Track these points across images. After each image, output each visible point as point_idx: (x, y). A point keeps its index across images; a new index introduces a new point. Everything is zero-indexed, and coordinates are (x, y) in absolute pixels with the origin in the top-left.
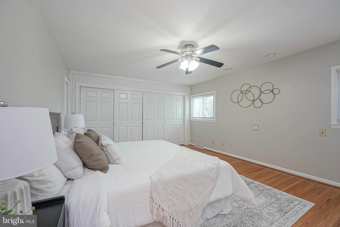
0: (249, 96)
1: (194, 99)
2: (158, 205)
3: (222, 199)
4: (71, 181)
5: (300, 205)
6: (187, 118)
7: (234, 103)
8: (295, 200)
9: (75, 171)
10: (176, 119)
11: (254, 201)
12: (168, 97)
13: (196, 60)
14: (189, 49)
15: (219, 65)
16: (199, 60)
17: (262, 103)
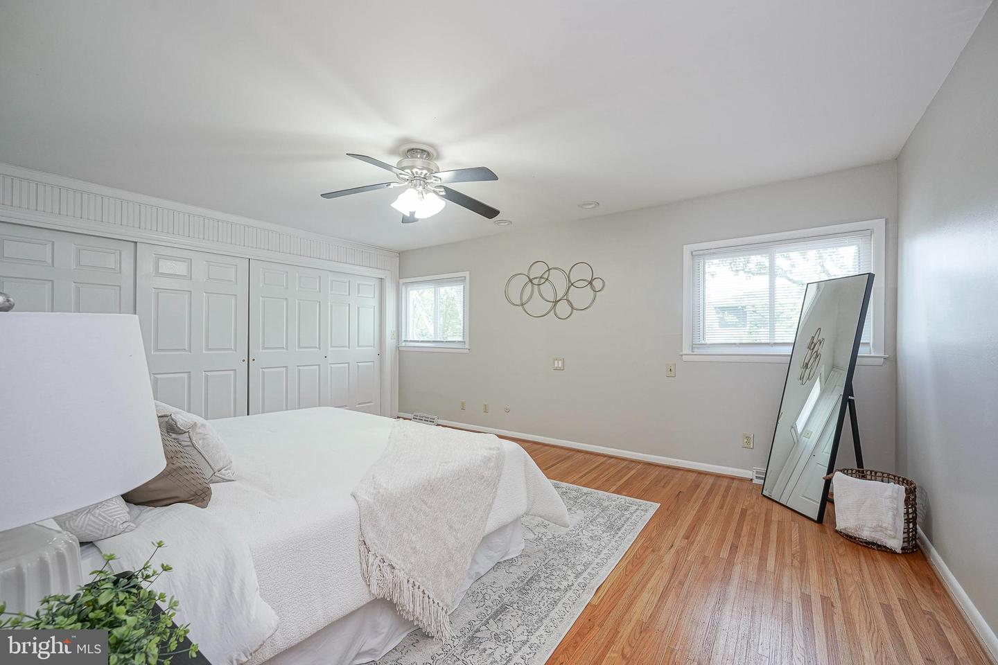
0: (546, 289)
1: (409, 289)
2: (379, 558)
3: (507, 525)
4: (86, 546)
5: (638, 511)
6: (390, 341)
7: (515, 305)
8: (631, 504)
9: (104, 512)
10: (358, 346)
11: (567, 518)
12: (332, 281)
13: (434, 191)
14: (419, 162)
15: (490, 213)
16: (444, 193)
17: (572, 308)
